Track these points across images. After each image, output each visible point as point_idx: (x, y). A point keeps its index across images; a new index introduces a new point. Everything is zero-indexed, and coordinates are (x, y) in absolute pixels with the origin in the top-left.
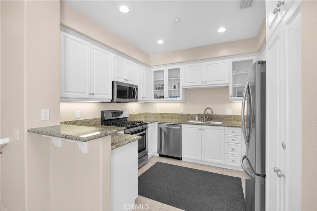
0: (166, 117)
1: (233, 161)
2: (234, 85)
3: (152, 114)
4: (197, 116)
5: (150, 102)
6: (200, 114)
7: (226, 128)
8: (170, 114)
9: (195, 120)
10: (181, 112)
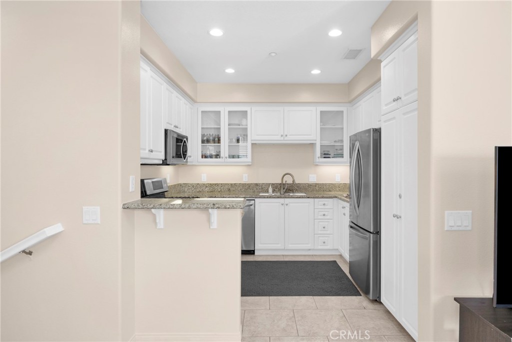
0: (219, 190)
1: (324, 243)
2: (322, 142)
3: (193, 186)
4: (270, 187)
5: (194, 163)
6: (274, 183)
7: (316, 200)
8: (226, 184)
9: (267, 191)
10: (244, 180)
